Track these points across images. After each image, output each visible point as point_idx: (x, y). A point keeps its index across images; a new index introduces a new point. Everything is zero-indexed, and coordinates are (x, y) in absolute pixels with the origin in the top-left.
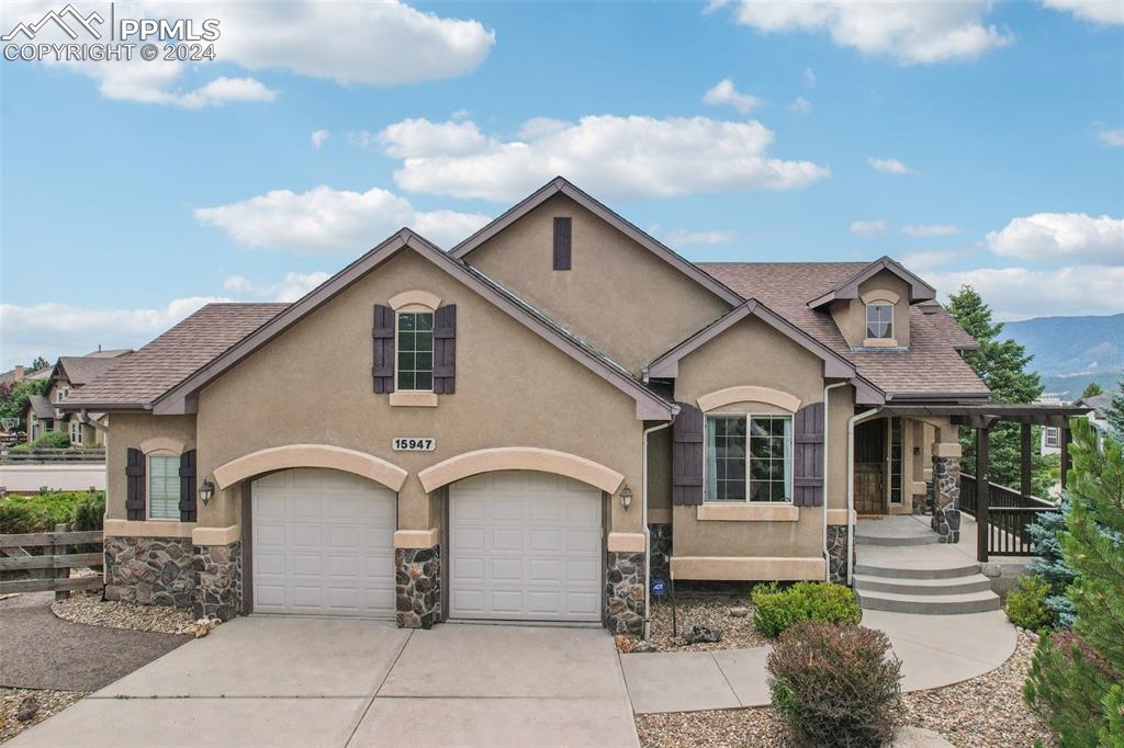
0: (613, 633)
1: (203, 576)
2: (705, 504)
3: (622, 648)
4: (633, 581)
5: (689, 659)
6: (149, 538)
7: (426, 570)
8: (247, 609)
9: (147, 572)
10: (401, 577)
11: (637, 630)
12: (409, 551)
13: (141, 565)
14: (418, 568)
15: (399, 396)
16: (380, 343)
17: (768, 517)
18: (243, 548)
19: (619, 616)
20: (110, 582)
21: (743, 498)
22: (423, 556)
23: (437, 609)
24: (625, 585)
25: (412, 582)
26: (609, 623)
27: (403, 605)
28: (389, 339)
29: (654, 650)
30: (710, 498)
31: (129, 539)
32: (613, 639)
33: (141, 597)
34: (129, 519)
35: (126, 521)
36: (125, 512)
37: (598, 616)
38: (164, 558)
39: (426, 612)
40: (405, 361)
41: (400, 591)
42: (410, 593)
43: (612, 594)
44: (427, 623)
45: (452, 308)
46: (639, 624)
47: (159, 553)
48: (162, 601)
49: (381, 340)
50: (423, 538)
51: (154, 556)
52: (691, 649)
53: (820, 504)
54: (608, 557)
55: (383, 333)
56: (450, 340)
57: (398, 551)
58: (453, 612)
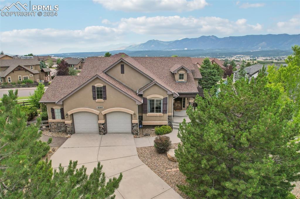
0: (133, 134)
1: (67, 128)
2: (148, 113)
3: (135, 137)
4: (136, 127)
5: (145, 139)
6: (56, 122)
7: (104, 126)
8: (74, 133)
9: (57, 127)
10: (100, 128)
11: (137, 134)
12: (101, 124)
13: (56, 126)
14: (102, 126)
15: (97, 100)
16: (93, 92)
17: (158, 115)
18: (73, 123)
19: (134, 132)
20: (51, 129)
21: (154, 112)
22: (103, 124)
23: (106, 132)
24: (135, 128)
25: (101, 128)
26: (133, 133)
27: (100, 131)
28: (95, 91)
29: (139, 137)
30: (149, 112)
31: (53, 122)
32: (133, 136)
33: (56, 131)
34: (53, 119)
35: (52, 119)
36: (52, 118)
37: (131, 132)
38: (59, 125)
39: (104, 133)
40: (98, 95)
41: (99, 130)
42: (101, 130)
43: (133, 129)
44: (104, 134)
45: (105, 86)
46: (137, 133)
47: (58, 124)
48: (60, 132)
49: (94, 91)
50: (103, 121)
51: (58, 125)
52: (145, 137)
53: (167, 113)
54: (132, 124)
55: (94, 90)
56: (105, 91)
57: (99, 124)
58: (108, 132)
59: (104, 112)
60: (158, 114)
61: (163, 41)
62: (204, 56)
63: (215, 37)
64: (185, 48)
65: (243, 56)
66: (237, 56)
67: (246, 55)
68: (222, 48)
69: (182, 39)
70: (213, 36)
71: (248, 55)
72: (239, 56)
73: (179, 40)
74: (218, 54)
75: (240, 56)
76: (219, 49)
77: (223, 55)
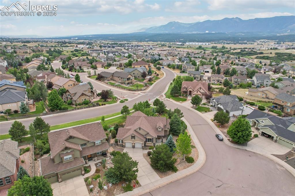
3: (143, 150)
6: (120, 144)
15: (133, 139)
18: (125, 145)
30: (148, 142)
39: (134, 148)
48: (121, 147)
53: (153, 142)
54: (142, 146)
57: (133, 145)
59: (134, 142)
60: (150, 143)
61: (183, 23)
62: (224, 40)
63: (240, 19)
64: (207, 31)
65: (267, 40)
66: (261, 40)
67: (270, 40)
68: (245, 31)
69: (204, 22)
70: (237, 18)
71: (273, 40)
72: (262, 40)
73: (201, 22)
74: (240, 39)
75: (264, 41)
76: (241, 33)
77: (244, 40)
